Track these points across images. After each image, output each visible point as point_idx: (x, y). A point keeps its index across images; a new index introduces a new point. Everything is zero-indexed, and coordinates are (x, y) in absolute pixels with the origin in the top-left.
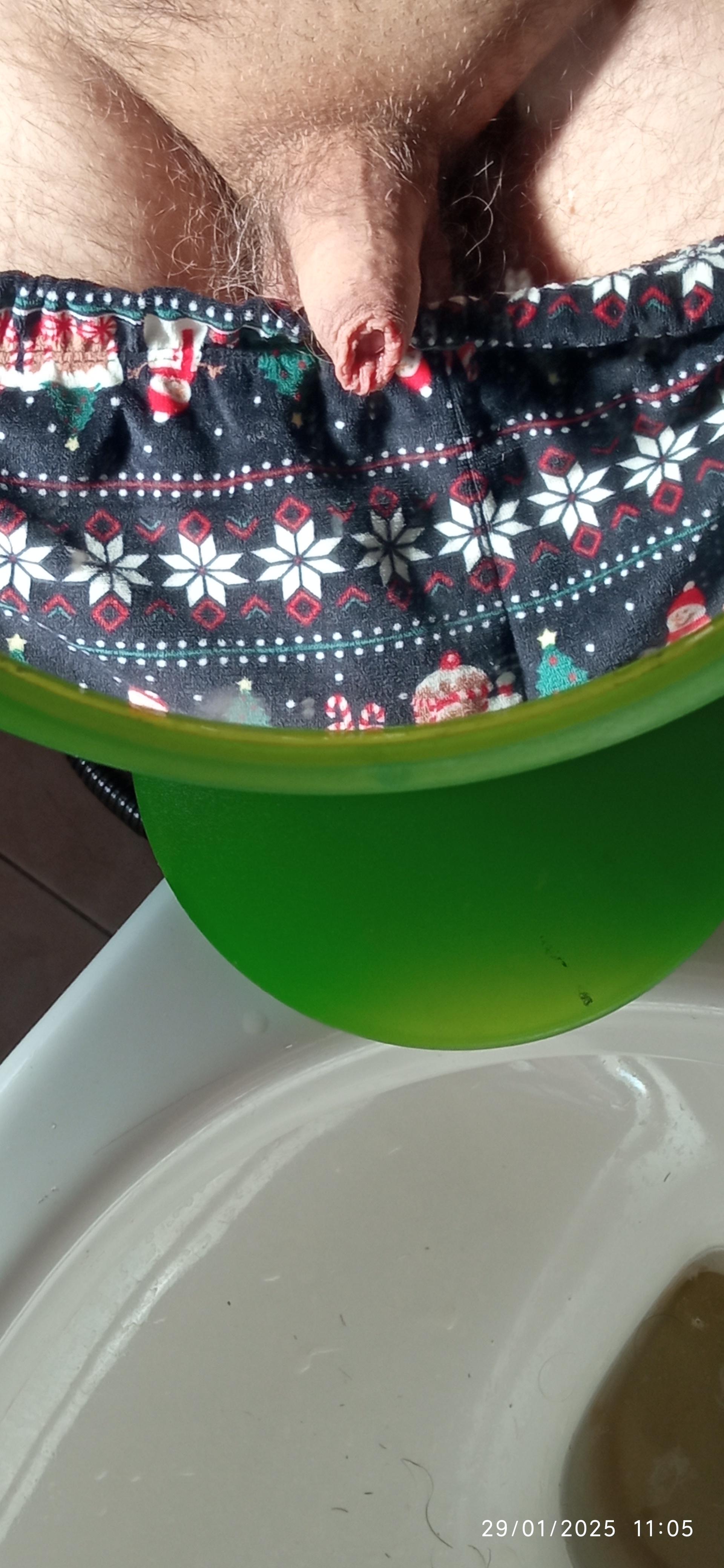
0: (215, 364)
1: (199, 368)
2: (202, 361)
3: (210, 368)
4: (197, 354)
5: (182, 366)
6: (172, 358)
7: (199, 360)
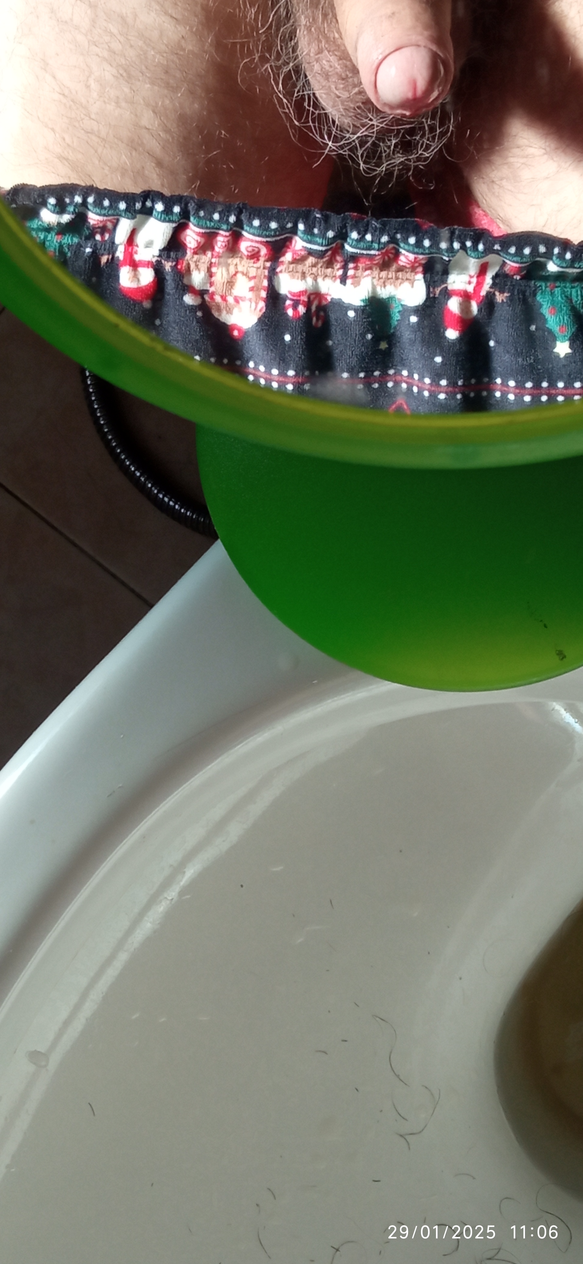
0: (502, 292)
1: (488, 293)
2: (491, 287)
3: (497, 293)
4: (488, 280)
5: (474, 290)
6: (467, 282)
7: (489, 286)
